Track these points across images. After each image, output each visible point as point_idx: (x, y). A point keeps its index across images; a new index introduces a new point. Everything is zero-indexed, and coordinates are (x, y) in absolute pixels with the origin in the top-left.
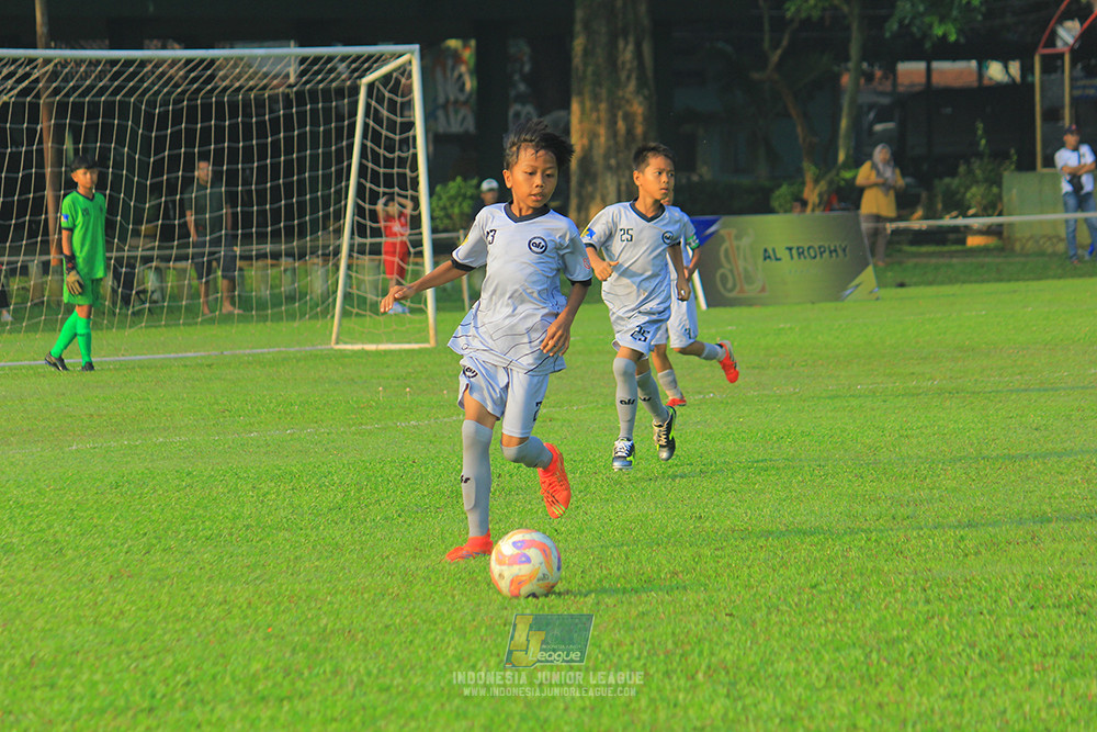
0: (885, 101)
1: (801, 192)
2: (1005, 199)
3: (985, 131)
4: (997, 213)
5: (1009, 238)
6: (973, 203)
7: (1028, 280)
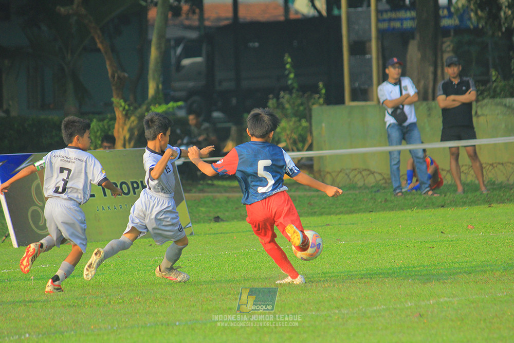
0: (193, 35)
1: (111, 127)
2: (315, 133)
3: (293, 66)
4: (306, 146)
5: (320, 171)
6: (283, 138)
7: (341, 213)
